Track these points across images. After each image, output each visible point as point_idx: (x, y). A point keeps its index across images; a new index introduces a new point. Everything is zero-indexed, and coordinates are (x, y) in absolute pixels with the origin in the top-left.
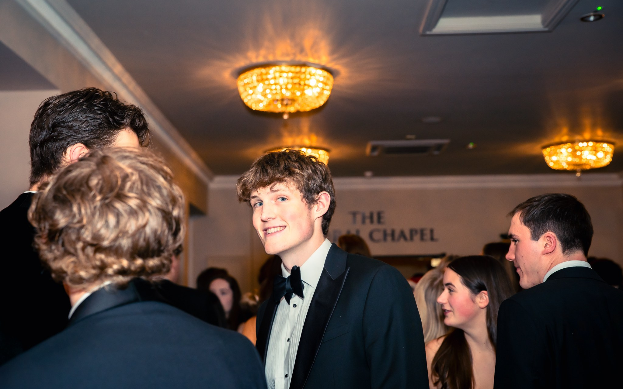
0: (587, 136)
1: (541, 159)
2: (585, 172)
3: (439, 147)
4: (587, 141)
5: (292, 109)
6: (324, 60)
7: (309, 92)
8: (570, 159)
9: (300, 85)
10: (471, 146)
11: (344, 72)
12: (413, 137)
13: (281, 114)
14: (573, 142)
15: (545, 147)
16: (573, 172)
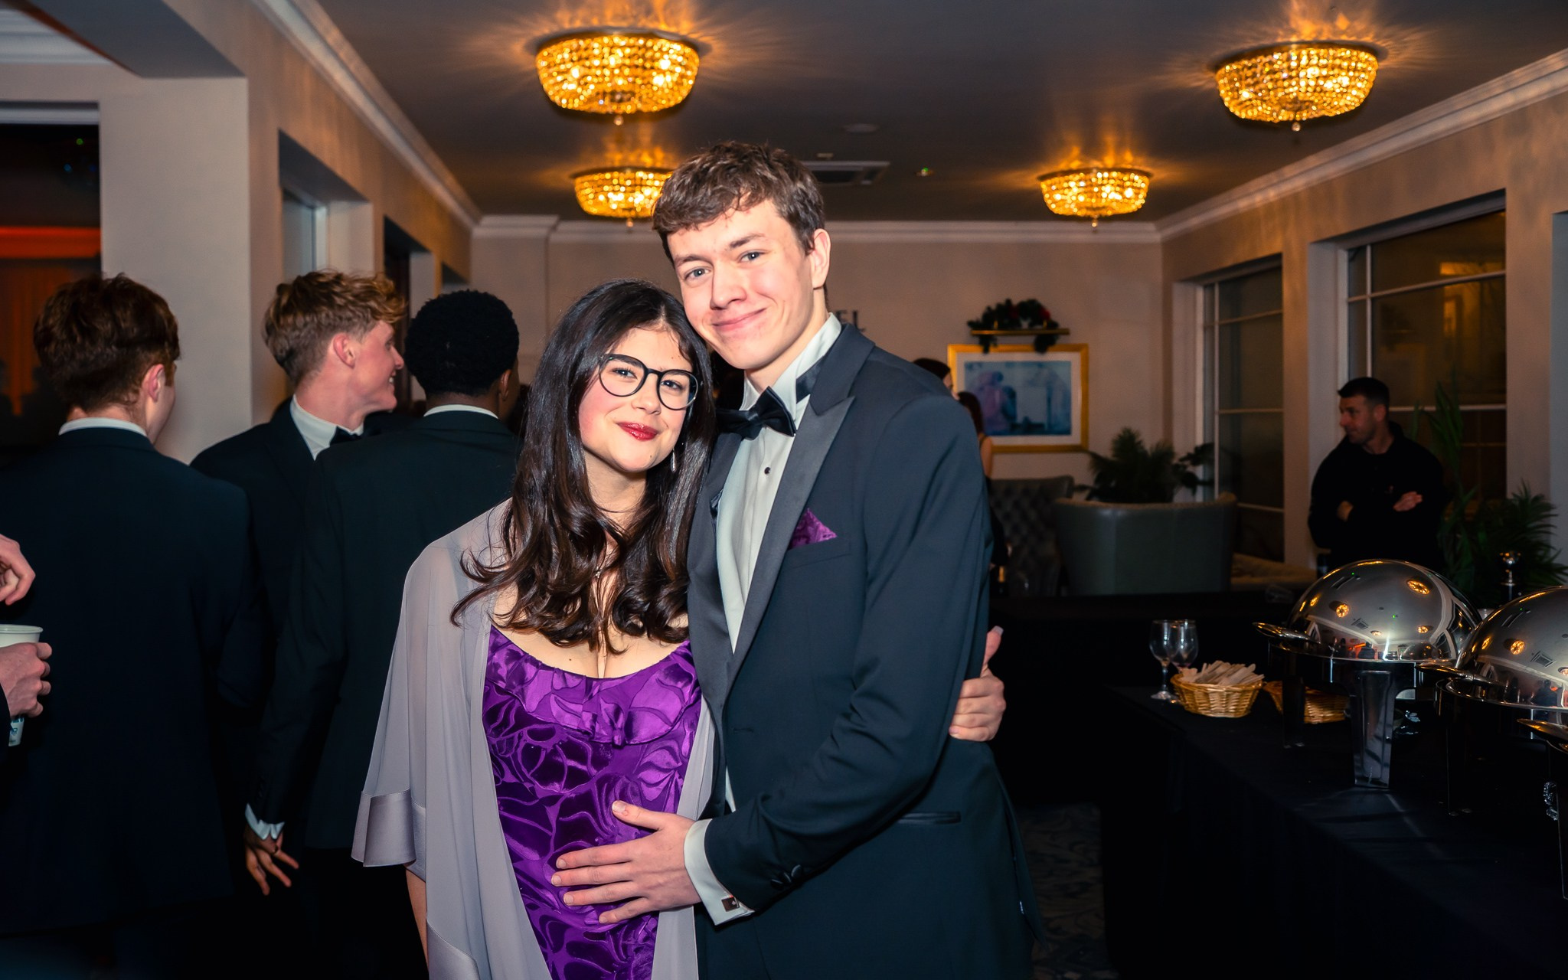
0: (1109, 161)
1: (1038, 195)
2: (1103, 219)
3: (872, 173)
4: (1110, 170)
5: (628, 108)
6: (685, 27)
7: (658, 80)
8: (1082, 198)
9: (644, 66)
10: (924, 172)
11: (717, 47)
12: (830, 155)
13: (610, 117)
14: (1087, 171)
15: (1043, 178)
16: (1087, 219)
